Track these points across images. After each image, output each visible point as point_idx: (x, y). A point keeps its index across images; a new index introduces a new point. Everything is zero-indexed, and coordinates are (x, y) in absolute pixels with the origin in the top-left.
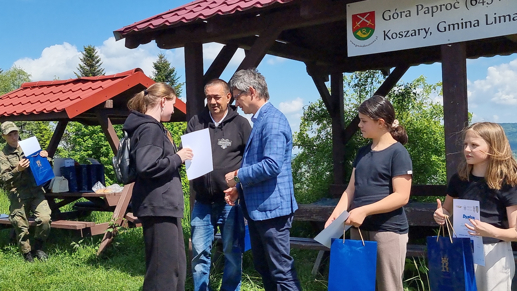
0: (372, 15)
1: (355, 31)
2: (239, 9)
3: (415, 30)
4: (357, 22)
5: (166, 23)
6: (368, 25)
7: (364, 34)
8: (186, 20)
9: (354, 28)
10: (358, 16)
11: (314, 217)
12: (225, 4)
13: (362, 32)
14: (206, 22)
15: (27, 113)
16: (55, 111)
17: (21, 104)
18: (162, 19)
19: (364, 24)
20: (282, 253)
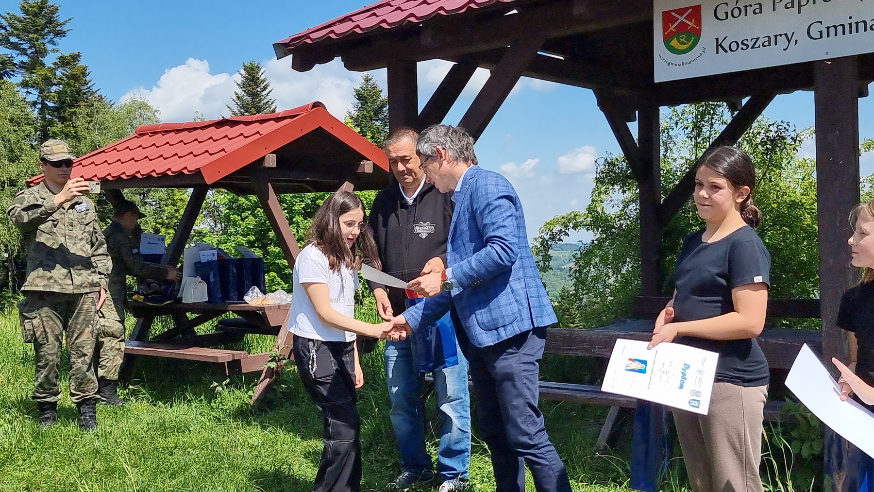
0: (696, 12)
2: (473, 5)
3: (769, 37)
4: (670, 24)
5: (356, 30)
6: (689, 27)
7: (683, 43)
8: (388, 24)
9: (666, 33)
10: (673, 13)
11: (597, 351)
13: (678, 40)
14: (421, 25)
15: (142, 175)
16: (186, 172)
17: (133, 161)
18: (351, 22)
19: (683, 27)
20: (528, 401)
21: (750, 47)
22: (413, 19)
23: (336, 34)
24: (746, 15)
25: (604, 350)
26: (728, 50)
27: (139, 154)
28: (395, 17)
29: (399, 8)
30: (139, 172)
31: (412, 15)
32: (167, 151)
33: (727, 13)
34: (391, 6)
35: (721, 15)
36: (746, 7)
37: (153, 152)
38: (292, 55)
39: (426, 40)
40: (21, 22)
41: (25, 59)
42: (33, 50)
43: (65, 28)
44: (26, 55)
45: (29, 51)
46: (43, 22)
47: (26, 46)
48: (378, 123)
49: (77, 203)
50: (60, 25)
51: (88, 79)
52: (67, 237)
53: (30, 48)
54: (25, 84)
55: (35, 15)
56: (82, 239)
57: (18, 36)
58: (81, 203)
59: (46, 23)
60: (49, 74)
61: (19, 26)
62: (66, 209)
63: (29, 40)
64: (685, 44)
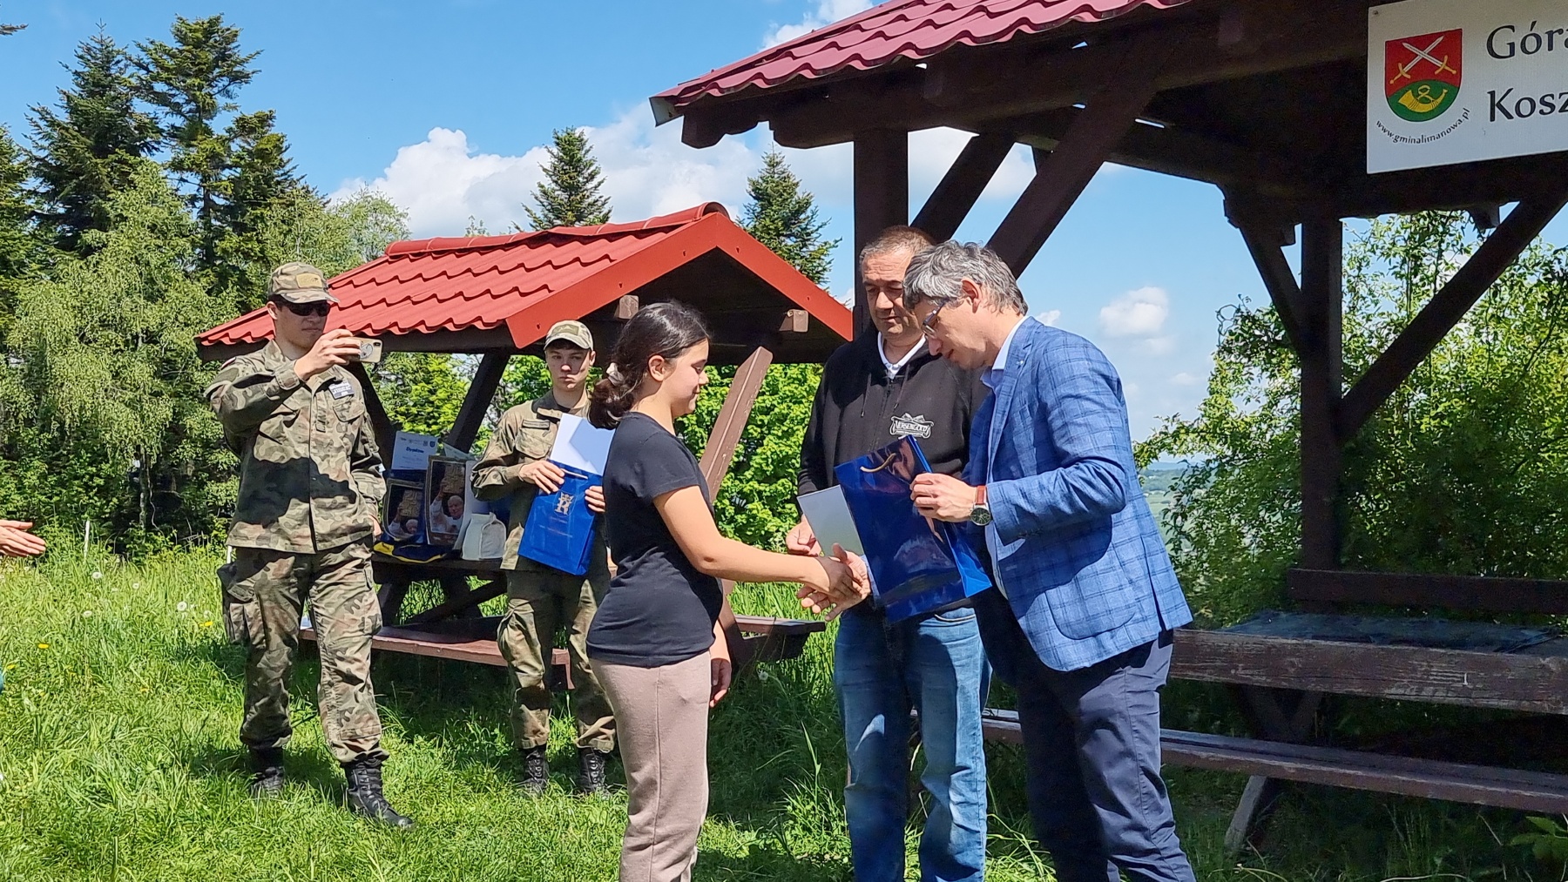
0: (1451, 43)
1: (1393, 93)
2: (1025, 28)
4: (1400, 65)
5: (803, 73)
6: (1437, 72)
7: (1425, 101)
8: (865, 62)
9: (1392, 82)
10: (1405, 44)
11: (1240, 672)
12: (982, 13)
13: (1416, 95)
14: (924, 66)
15: (400, 330)
16: (479, 325)
17: (384, 304)
18: (790, 58)
19: (1424, 70)
20: (1142, 765)
21: (1558, 108)
22: (911, 54)
23: (767, 81)
24: (1550, 48)
25: (1256, 672)
26: (1513, 113)
27: (394, 292)
28: (878, 50)
29: (881, 34)
30: (396, 324)
31: (909, 46)
32: (444, 288)
33: (1512, 45)
34: (863, 30)
35: (1501, 47)
36: (1550, 34)
37: (418, 289)
38: (683, 117)
39: (934, 92)
40: (173, 56)
41: (179, 121)
42: (193, 106)
43: (248, 68)
44: (180, 113)
45: (186, 108)
46: (211, 57)
47: (180, 99)
48: (789, 242)
49: (332, 381)
50: (242, 62)
51: (285, 157)
52: (313, 443)
53: (188, 102)
54: (177, 166)
55: (198, 45)
56: (339, 449)
57: (167, 81)
58: (340, 382)
59: (216, 60)
60: (219, 149)
61: (170, 63)
62: (314, 391)
63: (187, 89)
64: (1427, 101)
